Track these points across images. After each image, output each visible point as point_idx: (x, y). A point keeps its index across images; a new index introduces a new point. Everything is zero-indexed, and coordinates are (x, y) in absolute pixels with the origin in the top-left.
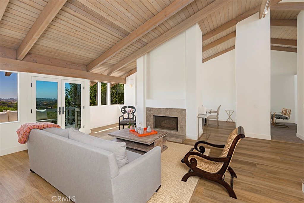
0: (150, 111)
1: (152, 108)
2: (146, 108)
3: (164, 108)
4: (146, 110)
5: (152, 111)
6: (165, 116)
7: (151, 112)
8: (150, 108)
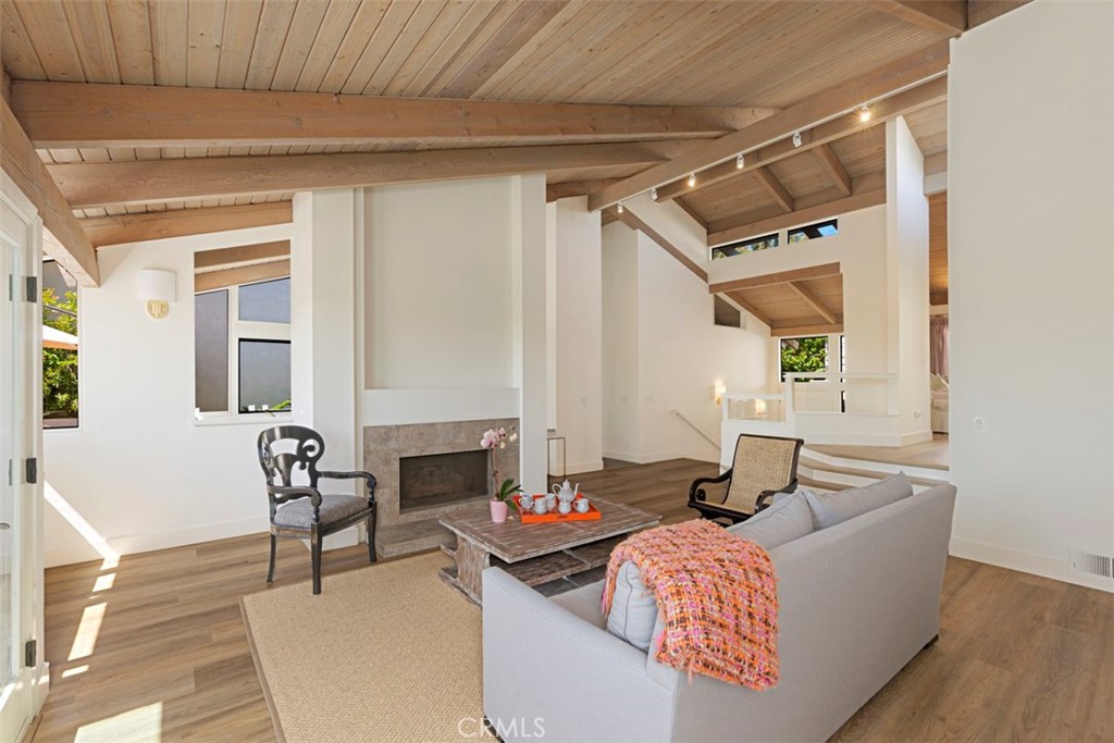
0: (386, 440)
1: (398, 427)
2: (365, 428)
3: (446, 423)
4: (364, 438)
5: (397, 438)
6: (451, 451)
7: (393, 444)
8: (385, 427)
